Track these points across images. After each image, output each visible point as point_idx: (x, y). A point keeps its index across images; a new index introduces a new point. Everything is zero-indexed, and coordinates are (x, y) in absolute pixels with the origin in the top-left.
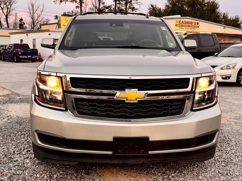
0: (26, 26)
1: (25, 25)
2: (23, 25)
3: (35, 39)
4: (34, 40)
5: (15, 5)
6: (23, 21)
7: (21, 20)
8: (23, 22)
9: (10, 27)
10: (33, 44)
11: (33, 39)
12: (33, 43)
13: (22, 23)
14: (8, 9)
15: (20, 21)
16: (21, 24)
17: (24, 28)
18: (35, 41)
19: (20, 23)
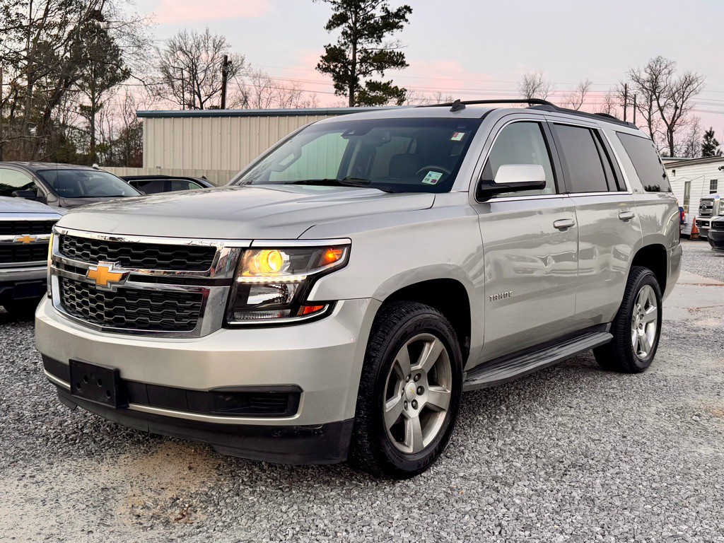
0: (721, 150)
1: (718, 148)
2: (713, 148)
3: (690, 182)
4: (687, 185)
5: (695, 96)
6: (715, 136)
7: (710, 135)
8: (714, 140)
9: (677, 155)
10: (683, 195)
11: (686, 183)
12: (683, 192)
13: (711, 143)
14: (676, 108)
15: (706, 137)
16: (709, 144)
17: (716, 154)
18: (689, 187)
19: (706, 143)
